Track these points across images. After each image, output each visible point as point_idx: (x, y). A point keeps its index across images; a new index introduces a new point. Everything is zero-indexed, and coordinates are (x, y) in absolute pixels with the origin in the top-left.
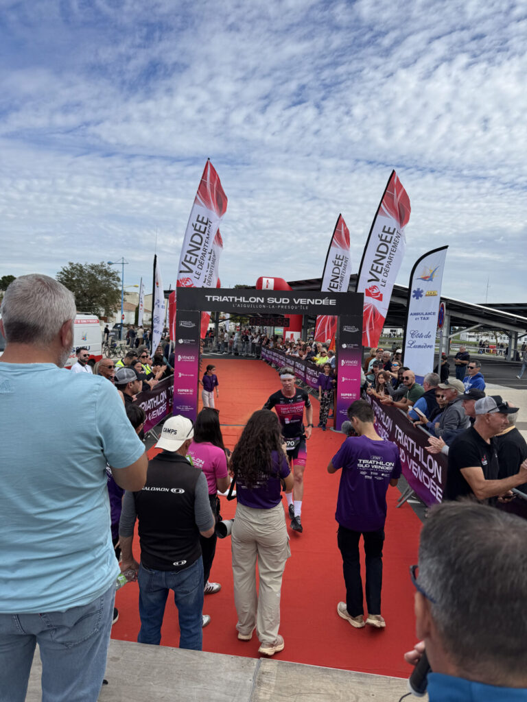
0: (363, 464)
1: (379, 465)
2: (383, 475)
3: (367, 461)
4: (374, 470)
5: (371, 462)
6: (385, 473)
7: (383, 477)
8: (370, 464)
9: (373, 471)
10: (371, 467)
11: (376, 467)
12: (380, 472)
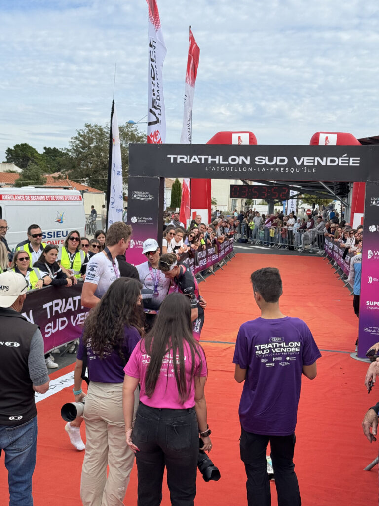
0: (261, 349)
1: (280, 347)
2: (288, 358)
3: (265, 346)
4: (277, 355)
5: (270, 346)
6: (290, 356)
7: (289, 361)
8: (270, 349)
9: (275, 356)
10: (271, 352)
11: (277, 350)
12: (284, 356)
